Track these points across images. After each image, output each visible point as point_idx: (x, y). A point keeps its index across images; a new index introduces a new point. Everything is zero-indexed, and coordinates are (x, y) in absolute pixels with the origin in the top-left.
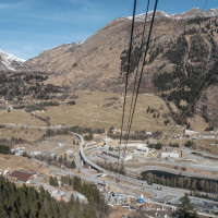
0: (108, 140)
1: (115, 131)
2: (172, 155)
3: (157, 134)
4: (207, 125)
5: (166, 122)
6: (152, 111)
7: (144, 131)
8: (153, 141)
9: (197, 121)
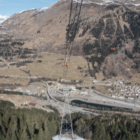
0: (59, 84)
1: (62, 80)
2: (85, 93)
3: (81, 82)
5: (86, 75)
6: (80, 68)
8: (78, 85)
9: (100, 75)
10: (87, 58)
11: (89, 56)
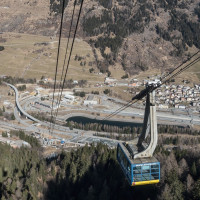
0: (39, 89)
1: (46, 81)
2: (92, 102)
3: (82, 83)
4: (124, 73)
5: (91, 70)
6: (80, 59)
7: (71, 81)
8: (78, 89)
9: (117, 69)
10: (91, 42)
11: (95, 38)
